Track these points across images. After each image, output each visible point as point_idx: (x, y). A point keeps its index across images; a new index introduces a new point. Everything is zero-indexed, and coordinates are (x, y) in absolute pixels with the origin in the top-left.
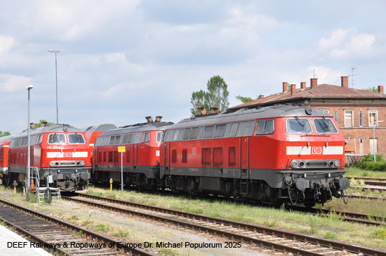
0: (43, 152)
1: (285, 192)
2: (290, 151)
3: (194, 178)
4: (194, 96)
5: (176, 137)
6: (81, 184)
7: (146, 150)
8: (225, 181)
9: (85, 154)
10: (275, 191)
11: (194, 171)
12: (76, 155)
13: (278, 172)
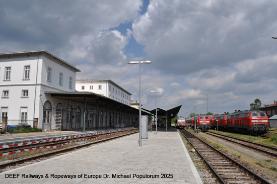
0: (199, 121)
1: (251, 131)
2: (252, 121)
3: (233, 128)
4: (251, 105)
5: (230, 117)
6: (208, 129)
7: (223, 121)
8: (240, 129)
9: (209, 122)
10: (249, 131)
11: (233, 126)
12: (207, 122)
13: (250, 126)
